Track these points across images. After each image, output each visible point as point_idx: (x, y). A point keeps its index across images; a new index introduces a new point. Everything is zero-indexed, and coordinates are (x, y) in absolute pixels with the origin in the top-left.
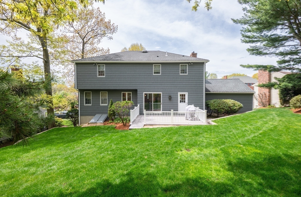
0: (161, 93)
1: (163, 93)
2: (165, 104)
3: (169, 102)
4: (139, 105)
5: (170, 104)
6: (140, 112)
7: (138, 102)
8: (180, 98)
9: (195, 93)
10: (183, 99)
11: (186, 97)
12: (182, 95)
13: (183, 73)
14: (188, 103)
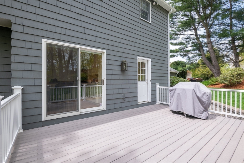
0: (105, 51)
1: (110, 52)
2: (112, 82)
3: (121, 77)
4: (17, 91)
5: (123, 82)
6: (23, 117)
7: (14, 74)
8: (139, 69)
9: (159, 61)
10: (143, 71)
11: (146, 68)
12: (142, 63)
13: (143, 17)
14: (152, 80)
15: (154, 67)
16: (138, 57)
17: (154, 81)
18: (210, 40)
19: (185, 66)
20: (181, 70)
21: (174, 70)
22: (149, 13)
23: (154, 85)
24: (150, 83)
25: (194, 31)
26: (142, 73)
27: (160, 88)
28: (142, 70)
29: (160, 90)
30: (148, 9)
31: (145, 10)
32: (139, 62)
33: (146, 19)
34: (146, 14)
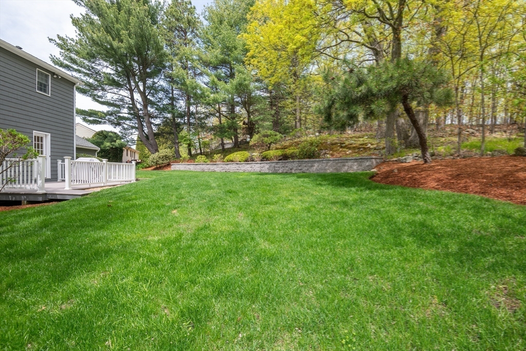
8: (35, 143)
9: (62, 137)
10: (40, 146)
11: (44, 143)
12: (38, 137)
13: (41, 90)
14: (51, 156)
15: (54, 142)
16: (34, 131)
17: (54, 158)
18: (146, 112)
19: (115, 141)
20: (109, 146)
21: (94, 146)
22: (49, 85)
23: (55, 161)
24: (49, 159)
25: (129, 93)
26: (38, 148)
27: (62, 165)
28: (38, 144)
29: (62, 167)
30: (47, 81)
31: (44, 82)
32: (35, 137)
33: (45, 91)
34: (45, 86)
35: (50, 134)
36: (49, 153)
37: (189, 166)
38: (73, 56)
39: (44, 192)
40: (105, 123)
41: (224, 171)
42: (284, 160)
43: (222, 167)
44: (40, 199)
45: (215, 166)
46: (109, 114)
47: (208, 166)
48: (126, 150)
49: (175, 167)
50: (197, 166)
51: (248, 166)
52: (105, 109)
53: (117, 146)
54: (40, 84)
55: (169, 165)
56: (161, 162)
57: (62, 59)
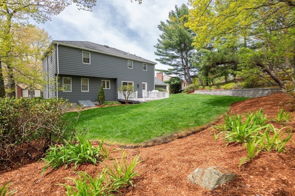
0: (133, 82)
3: (137, 89)
9: (150, 83)
12: (144, 84)
13: (144, 69)
14: (147, 90)
15: (148, 85)
16: (142, 83)
18: (187, 67)
21: (165, 84)
28: (144, 86)
30: (146, 66)
33: (146, 69)
34: (146, 68)
35: (147, 83)
36: (147, 89)
37: (200, 92)
38: (160, 50)
39: (137, 101)
40: (172, 74)
41: (214, 94)
42: (247, 88)
43: (213, 92)
44: (136, 102)
45: (211, 92)
46: (174, 70)
47: (208, 92)
48: (183, 84)
49: (196, 92)
50: (203, 92)
51: (225, 92)
52: (172, 68)
53: (176, 83)
54: (144, 67)
55: (193, 91)
56: (189, 90)
57: (157, 52)
